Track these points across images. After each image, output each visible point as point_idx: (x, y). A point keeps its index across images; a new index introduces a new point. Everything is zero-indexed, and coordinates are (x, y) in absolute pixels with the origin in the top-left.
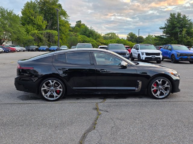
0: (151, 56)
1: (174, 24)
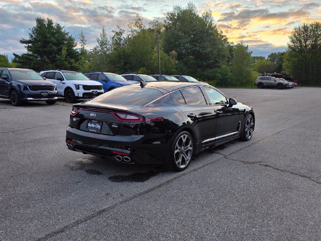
0: (91, 91)
1: (46, 37)
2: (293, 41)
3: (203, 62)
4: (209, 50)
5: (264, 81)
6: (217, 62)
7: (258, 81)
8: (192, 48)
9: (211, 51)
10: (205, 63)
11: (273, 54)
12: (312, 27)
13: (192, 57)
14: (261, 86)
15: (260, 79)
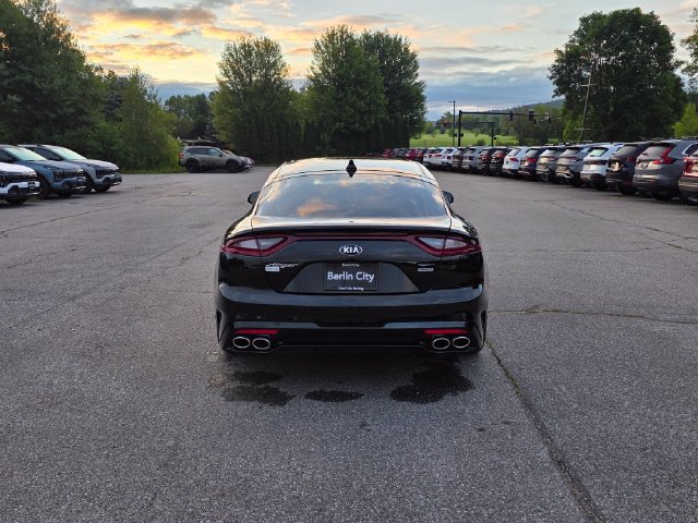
2: (226, 74)
3: (46, 112)
4: (58, 82)
5: (198, 157)
6: (81, 112)
7: (186, 156)
8: (13, 75)
9: (65, 87)
10: (52, 116)
11: (173, 97)
12: (258, 46)
13: (15, 98)
14: (193, 167)
15: (188, 151)
